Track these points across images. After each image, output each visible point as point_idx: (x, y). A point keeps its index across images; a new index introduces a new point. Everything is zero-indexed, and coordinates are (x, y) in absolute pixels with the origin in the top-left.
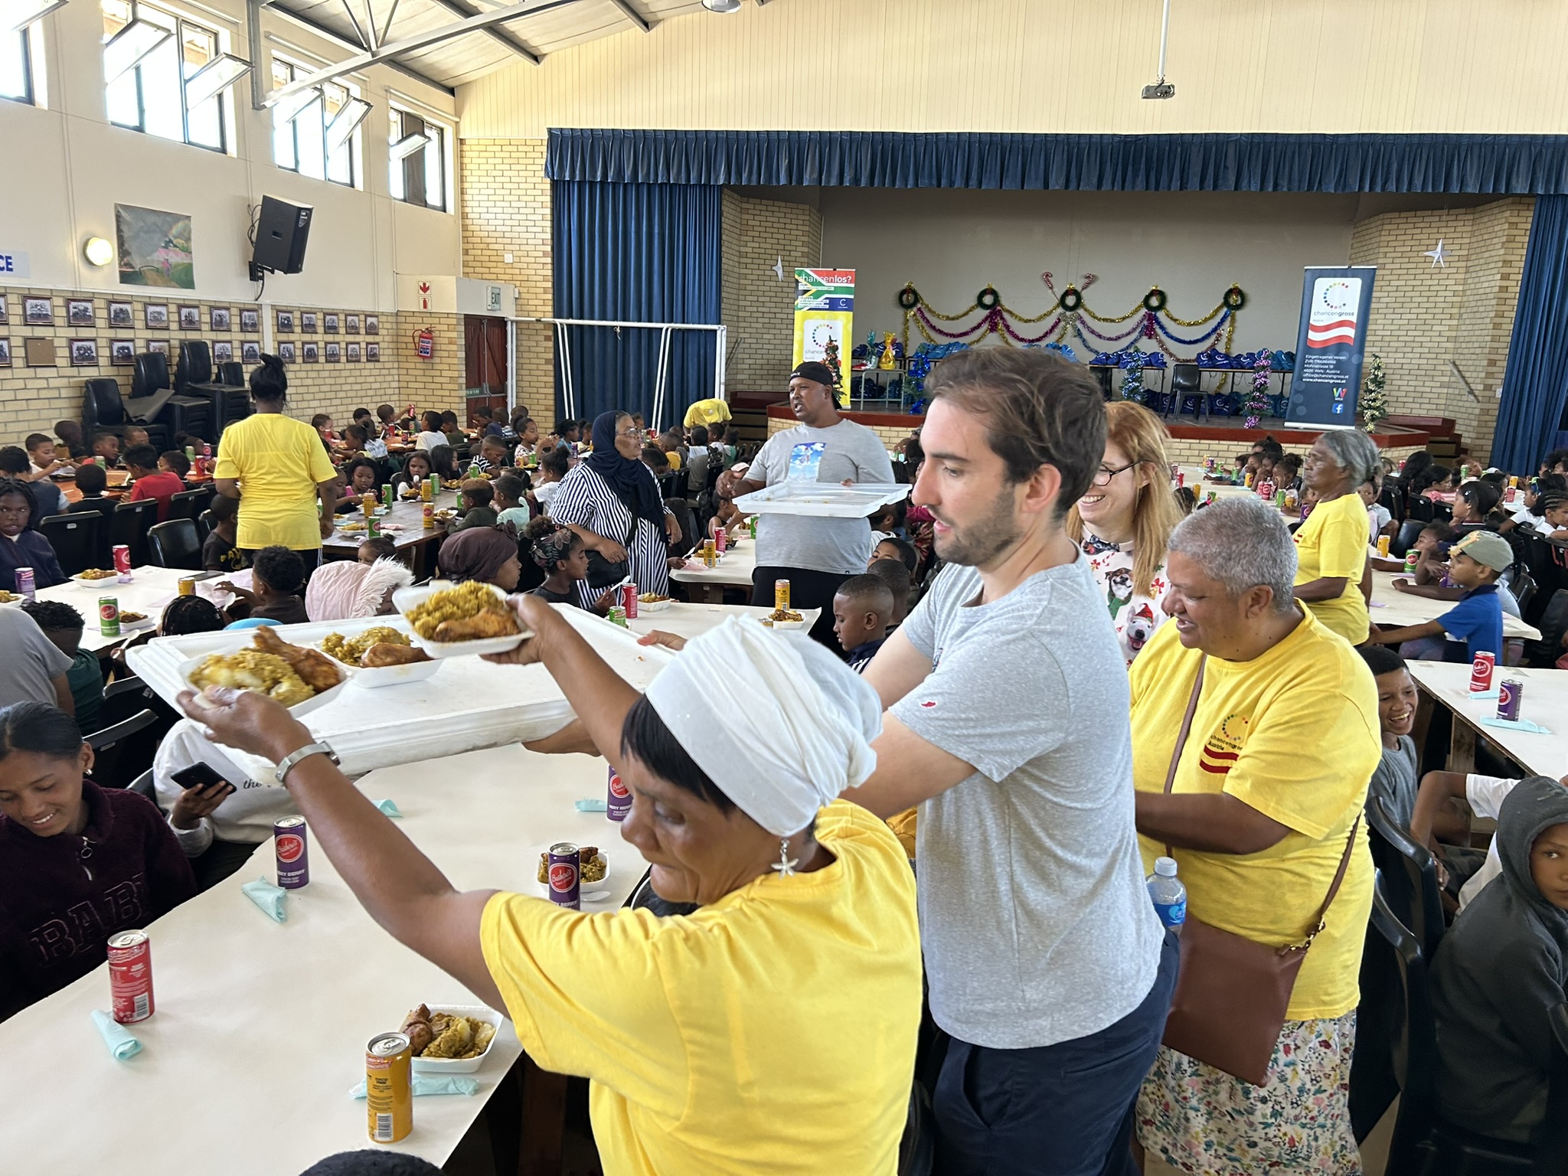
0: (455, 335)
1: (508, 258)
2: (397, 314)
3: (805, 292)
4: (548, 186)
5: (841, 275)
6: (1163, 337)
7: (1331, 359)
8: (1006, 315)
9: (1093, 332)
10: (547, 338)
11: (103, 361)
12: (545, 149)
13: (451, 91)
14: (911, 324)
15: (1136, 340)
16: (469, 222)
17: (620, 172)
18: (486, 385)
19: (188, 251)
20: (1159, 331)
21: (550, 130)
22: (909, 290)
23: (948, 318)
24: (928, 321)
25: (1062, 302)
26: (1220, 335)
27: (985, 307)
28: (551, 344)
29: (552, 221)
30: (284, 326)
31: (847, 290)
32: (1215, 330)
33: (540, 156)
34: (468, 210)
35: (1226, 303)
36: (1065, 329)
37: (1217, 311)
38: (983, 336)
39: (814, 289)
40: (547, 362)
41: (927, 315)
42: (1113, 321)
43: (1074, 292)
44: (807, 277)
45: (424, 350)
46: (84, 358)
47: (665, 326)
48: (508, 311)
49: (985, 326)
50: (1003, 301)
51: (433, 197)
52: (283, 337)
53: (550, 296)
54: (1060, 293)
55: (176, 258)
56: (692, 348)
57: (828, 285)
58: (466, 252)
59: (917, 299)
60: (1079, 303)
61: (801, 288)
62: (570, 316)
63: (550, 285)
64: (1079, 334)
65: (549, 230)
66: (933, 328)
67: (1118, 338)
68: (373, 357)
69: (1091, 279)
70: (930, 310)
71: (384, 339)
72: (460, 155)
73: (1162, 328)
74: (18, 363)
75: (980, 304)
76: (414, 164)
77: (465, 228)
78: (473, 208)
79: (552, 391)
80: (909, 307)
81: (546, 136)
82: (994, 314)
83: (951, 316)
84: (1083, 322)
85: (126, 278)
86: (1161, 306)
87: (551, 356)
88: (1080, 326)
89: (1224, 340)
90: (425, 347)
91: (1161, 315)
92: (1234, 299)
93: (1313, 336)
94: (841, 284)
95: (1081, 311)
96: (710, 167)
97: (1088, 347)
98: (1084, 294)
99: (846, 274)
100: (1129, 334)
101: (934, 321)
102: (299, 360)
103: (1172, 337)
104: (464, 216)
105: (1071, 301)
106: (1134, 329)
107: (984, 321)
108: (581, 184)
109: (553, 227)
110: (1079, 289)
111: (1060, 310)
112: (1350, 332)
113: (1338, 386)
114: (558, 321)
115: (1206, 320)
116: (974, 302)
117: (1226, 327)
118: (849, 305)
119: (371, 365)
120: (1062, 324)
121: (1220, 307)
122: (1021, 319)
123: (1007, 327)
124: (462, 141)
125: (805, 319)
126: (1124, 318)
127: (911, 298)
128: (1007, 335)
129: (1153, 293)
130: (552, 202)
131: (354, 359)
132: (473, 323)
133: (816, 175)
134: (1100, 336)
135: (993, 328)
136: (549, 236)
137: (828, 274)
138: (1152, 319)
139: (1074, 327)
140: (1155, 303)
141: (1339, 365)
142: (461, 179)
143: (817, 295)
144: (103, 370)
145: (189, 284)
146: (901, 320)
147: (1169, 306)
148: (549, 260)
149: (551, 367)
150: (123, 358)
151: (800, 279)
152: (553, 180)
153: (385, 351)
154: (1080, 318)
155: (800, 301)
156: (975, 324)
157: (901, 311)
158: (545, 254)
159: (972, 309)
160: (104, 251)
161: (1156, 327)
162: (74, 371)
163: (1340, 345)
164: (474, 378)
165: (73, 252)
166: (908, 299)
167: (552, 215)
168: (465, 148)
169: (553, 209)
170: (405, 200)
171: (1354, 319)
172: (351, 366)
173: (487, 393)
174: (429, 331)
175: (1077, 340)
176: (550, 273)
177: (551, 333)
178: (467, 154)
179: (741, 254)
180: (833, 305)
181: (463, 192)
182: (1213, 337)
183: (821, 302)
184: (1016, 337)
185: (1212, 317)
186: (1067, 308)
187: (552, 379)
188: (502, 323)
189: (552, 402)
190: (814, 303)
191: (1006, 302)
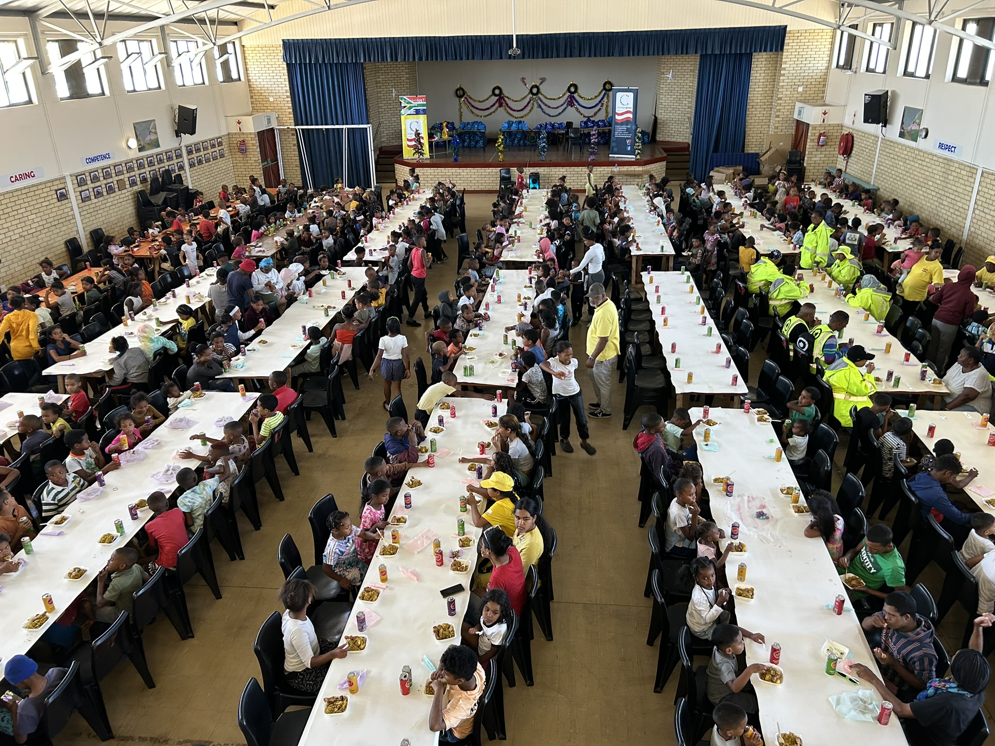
0: (254, 142)
1: (271, 99)
2: (228, 134)
3: (405, 107)
4: (285, 66)
5: (419, 98)
6: (578, 106)
7: (624, 127)
8: (506, 99)
9: (546, 105)
10: (293, 135)
11: (139, 183)
12: (282, 48)
13: (236, 23)
14: (462, 105)
15: (565, 108)
16: (251, 83)
17: (317, 58)
18: (269, 160)
19: (156, 133)
20: (575, 103)
21: (283, 40)
22: (461, 89)
23: (480, 102)
24: (470, 103)
25: (531, 91)
26: (603, 104)
27: (496, 95)
28: (295, 137)
29: (289, 81)
30: (190, 152)
31: (423, 105)
32: (600, 102)
33: (281, 53)
34: (250, 78)
35: (604, 88)
36: (533, 104)
37: (600, 93)
38: (496, 109)
39: (408, 105)
40: (294, 145)
41: (470, 100)
42: (554, 99)
43: (536, 86)
44: (405, 100)
45: (243, 150)
46: (133, 183)
47: (344, 127)
48: (274, 125)
49: (497, 105)
50: (504, 92)
51: (235, 76)
52: (190, 157)
53: (292, 116)
54: (529, 86)
55: (153, 137)
56: (357, 135)
57: (414, 103)
58: (252, 97)
59: (464, 93)
60: (538, 92)
61: (403, 105)
62: (302, 125)
63: (291, 110)
64: (540, 106)
65: (288, 86)
66: (473, 106)
67: (557, 108)
68: (222, 156)
69: (543, 80)
70: (471, 98)
71: (225, 147)
72: (244, 52)
73: (577, 102)
74: (117, 190)
75: (494, 94)
76: (225, 65)
77: (250, 86)
78: (252, 77)
79: (298, 158)
80: (460, 97)
81: (281, 43)
82: (501, 100)
83: (481, 100)
84: (541, 101)
85: (140, 150)
86: (576, 91)
87: (296, 142)
88: (540, 103)
89: (605, 106)
90: (242, 147)
91: (576, 95)
92: (608, 86)
93: (617, 117)
94: (420, 102)
95: (540, 95)
96: (357, 55)
97: (544, 112)
98: (541, 87)
99: (422, 98)
100: (562, 105)
101: (473, 103)
102: (196, 164)
103: (582, 106)
104: (249, 81)
105: (535, 90)
106: (564, 103)
107: (496, 102)
108: (300, 65)
109: (289, 84)
110: (538, 85)
111: (531, 95)
112: (631, 116)
113: (628, 138)
114: (297, 127)
115: (596, 97)
116: (491, 93)
117: (605, 99)
118: (424, 112)
119: (221, 159)
120: (532, 102)
121: (602, 91)
122: (513, 100)
123: (507, 104)
124: (243, 46)
125: (406, 119)
126: (559, 98)
127: (461, 93)
128: (507, 108)
129: (571, 85)
130: (288, 72)
131: (215, 158)
132: (261, 134)
133: (403, 57)
134: (549, 107)
135: (501, 106)
136: (288, 88)
137: (414, 99)
138: (572, 97)
139: (538, 103)
140: (573, 89)
141: (628, 130)
142: (245, 63)
143: (410, 108)
144: (138, 187)
145: (158, 146)
146: (458, 103)
147: (579, 91)
148: (290, 99)
149: (296, 148)
150: (144, 180)
151: (402, 101)
152: (288, 65)
153: (226, 153)
154: (540, 99)
155: (403, 111)
156: (492, 104)
157: (457, 99)
158: (287, 96)
159: (490, 97)
160: (133, 143)
161: (574, 101)
162: (131, 189)
163: (626, 122)
164: (263, 159)
165: (124, 146)
166: (460, 93)
167: (289, 78)
168: (245, 49)
169: (288, 76)
170: (224, 82)
171: (632, 110)
172: (215, 161)
173: (270, 164)
174: (243, 141)
175: (539, 110)
176: (291, 105)
177: (294, 132)
178: (247, 52)
179: (377, 82)
180: (417, 112)
181: (247, 70)
182: (600, 105)
183: (412, 111)
184: (511, 109)
185: (599, 95)
186: (533, 94)
187: (297, 153)
188: (272, 130)
189: (299, 163)
190: (409, 112)
191: (506, 93)
